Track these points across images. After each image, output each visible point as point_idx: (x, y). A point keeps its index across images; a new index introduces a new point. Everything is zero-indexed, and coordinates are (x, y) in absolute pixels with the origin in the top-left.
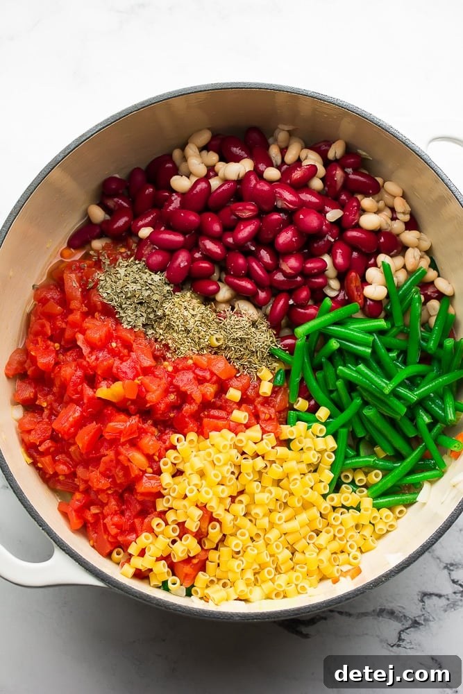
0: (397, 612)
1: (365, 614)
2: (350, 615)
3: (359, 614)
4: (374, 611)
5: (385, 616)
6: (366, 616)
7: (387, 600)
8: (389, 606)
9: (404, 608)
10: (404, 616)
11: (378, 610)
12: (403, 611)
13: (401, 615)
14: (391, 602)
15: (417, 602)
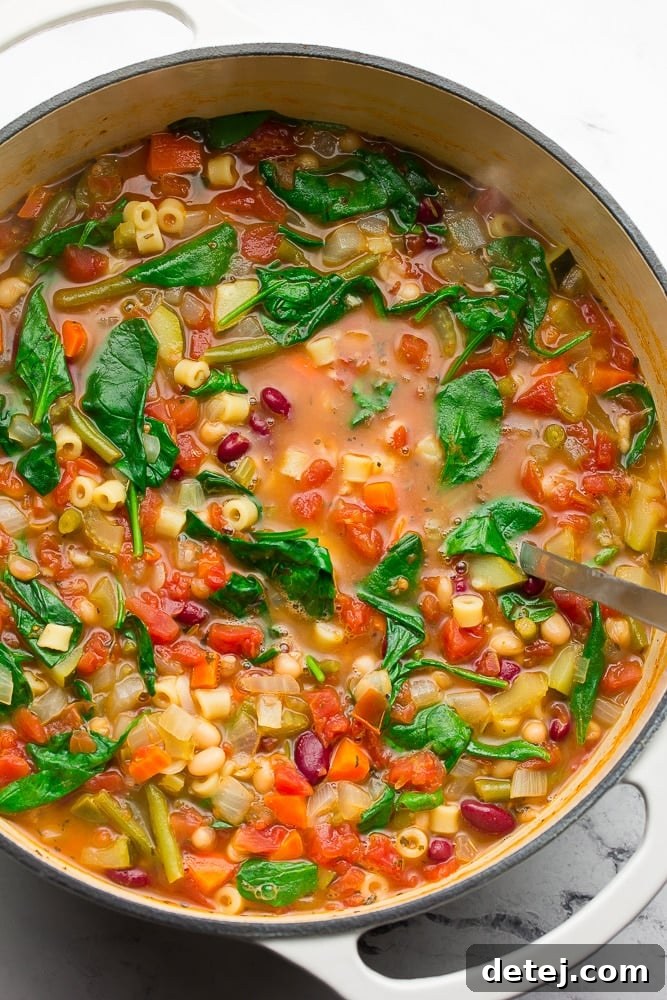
0: (524, 922)
1: (471, 922)
2: (447, 921)
3: (462, 921)
4: (486, 917)
5: (503, 926)
6: (473, 924)
7: (509, 901)
8: (512, 912)
9: (537, 917)
10: (537, 929)
11: (494, 917)
12: (535, 921)
13: (532, 928)
14: (516, 905)
15: (559, 908)
